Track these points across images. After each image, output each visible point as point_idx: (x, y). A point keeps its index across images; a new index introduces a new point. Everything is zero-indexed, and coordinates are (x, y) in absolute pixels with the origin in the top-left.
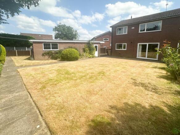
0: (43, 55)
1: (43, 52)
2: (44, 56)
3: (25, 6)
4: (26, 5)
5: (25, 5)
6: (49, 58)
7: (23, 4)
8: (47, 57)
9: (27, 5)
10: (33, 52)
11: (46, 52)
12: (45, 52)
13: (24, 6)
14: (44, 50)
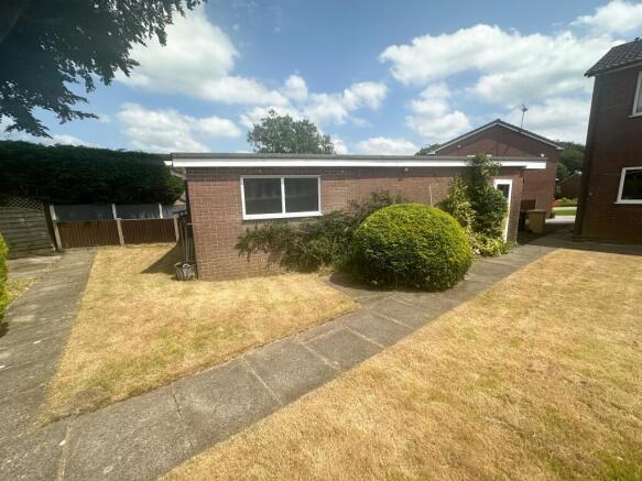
0: (242, 246)
1: (245, 227)
2: (250, 251)
3: (147, 33)
4: (151, 28)
5: (148, 28)
6: (272, 260)
7: (143, 24)
8: (261, 257)
9: (155, 25)
10: (190, 228)
11: (260, 226)
12: (252, 227)
13: (144, 30)
14: (247, 217)
